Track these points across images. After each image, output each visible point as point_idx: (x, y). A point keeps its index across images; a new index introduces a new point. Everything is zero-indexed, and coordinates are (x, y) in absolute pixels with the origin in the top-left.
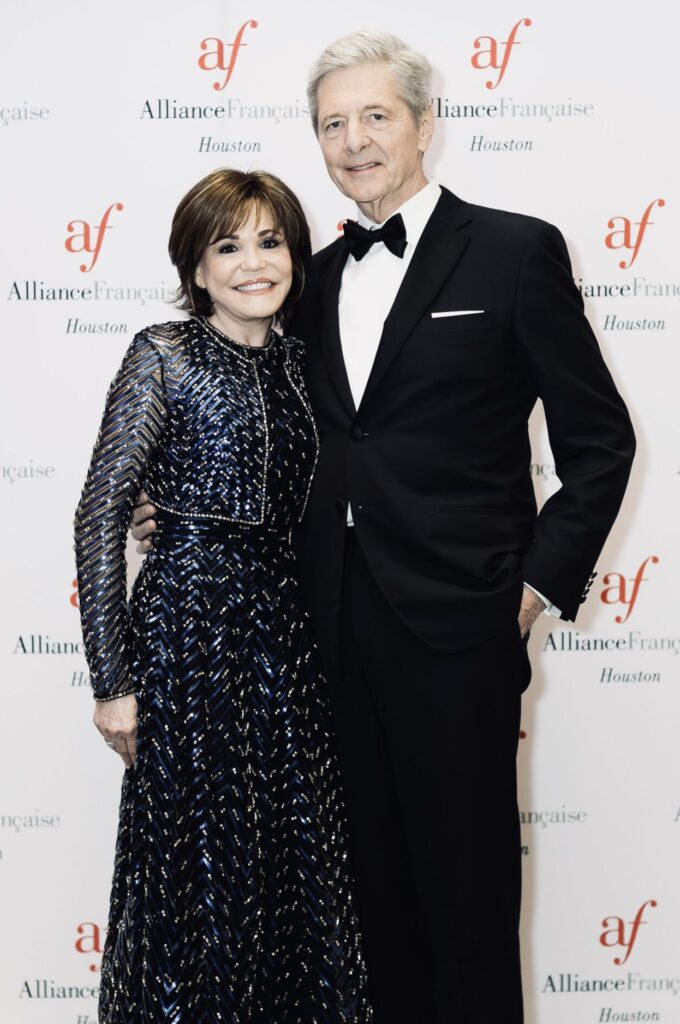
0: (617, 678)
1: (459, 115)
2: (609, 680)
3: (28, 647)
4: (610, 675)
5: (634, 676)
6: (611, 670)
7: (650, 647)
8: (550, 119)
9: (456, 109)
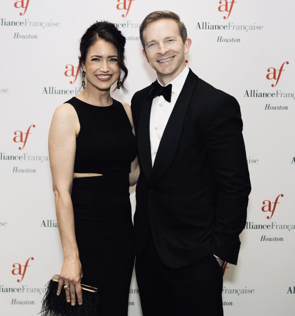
0: (267, 239)
1: (213, 29)
2: (264, 240)
3: (46, 224)
4: (264, 238)
5: (273, 239)
6: (265, 236)
7: (279, 228)
8: (247, 31)
9: (212, 26)
